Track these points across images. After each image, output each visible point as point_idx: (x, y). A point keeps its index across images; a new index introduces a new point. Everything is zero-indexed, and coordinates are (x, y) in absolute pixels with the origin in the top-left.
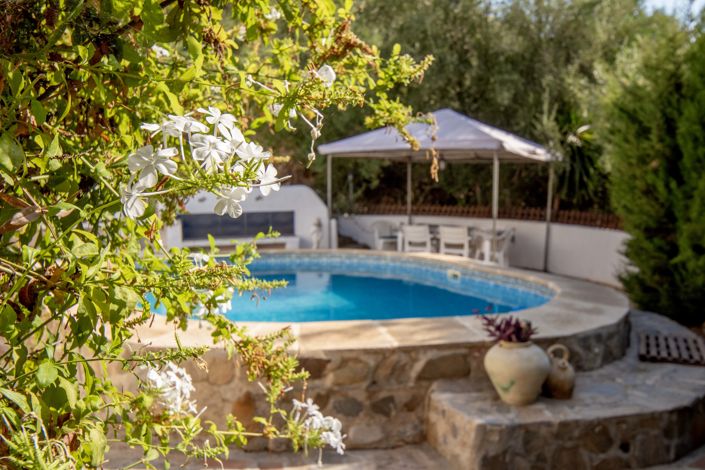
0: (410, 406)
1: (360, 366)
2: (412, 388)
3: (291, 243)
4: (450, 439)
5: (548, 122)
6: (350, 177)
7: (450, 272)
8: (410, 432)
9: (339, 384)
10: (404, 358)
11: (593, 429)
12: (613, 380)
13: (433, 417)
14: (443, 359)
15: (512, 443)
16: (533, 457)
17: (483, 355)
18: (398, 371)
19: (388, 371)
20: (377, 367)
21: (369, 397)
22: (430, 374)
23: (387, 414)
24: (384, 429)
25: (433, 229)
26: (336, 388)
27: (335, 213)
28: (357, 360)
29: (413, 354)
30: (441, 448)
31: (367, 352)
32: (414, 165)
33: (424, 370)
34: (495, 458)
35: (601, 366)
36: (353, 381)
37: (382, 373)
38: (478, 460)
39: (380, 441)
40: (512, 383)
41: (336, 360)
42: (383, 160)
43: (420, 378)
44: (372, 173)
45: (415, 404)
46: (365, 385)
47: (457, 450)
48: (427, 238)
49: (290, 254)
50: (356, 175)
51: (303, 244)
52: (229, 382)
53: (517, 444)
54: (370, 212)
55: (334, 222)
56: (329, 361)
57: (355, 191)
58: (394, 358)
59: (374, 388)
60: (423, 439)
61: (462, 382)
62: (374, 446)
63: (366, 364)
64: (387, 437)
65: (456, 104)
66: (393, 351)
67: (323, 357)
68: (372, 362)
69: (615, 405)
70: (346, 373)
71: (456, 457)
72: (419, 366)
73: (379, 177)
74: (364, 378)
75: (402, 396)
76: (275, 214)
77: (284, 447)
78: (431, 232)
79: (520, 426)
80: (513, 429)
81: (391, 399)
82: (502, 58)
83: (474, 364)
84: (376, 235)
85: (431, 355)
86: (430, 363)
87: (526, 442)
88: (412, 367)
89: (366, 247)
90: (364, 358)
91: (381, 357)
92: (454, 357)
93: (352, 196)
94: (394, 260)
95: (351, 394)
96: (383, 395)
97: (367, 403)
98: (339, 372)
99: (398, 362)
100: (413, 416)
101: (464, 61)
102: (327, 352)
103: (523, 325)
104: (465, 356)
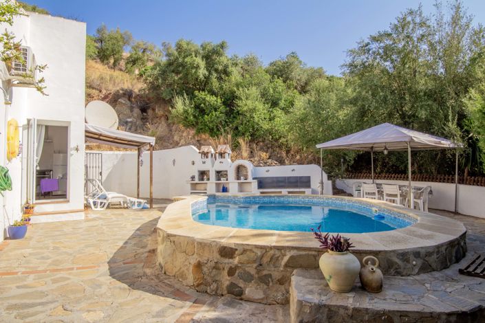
0: (281, 282)
1: (253, 254)
2: (282, 271)
3: (308, 191)
5: (452, 126)
6: (342, 160)
7: (374, 209)
8: (279, 297)
9: (241, 263)
10: (278, 253)
11: (380, 317)
12: (424, 284)
14: (300, 256)
15: (319, 316)
18: (274, 260)
19: (269, 260)
20: (262, 256)
21: (258, 272)
22: (293, 264)
23: (267, 284)
24: (265, 293)
25: (379, 186)
26: (240, 265)
28: (251, 251)
29: (283, 251)
31: (256, 247)
32: (374, 154)
33: (289, 261)
35: (418, 274)
36: (249, 262)
37: (265, 260)
39: (262, 299)
41: (241, 249)
43: (286, 266)
44: (351, 157)
45: (284, 281)
46: (255, 265)
48: (376, 191)
49: (308, 197)
50: (345, 159)
51: (314, 192)
52: (193, 255)
53: (324, 317)
54: (353, 177)
55: (330, 182)
56: (236, 250)
58: (272, 252)
59: (260, 268)
60: (287, 301)
61: (312, 272)
62: (259, 301)
63: (256, 253)
64: (267, 297)
66: (271, 248)
67: (233, 247)
68: (259, 253)
69: (406, 303)
70: (244, 258)
72: (286, 259)
73: (355, 159)
74: (254, 261)
75: (276, 275)
76: (301, 178)
77: (214, 293)
78: (378, 188)
80: (319, 307)
81: (270, 276)
82: (422, 94)
85: (293, 253)
86: (292, 257)
87: (329, 318)
88: (282, 259)
89: (351, 195)
90: (255, 250)
91: (264, 251)
92: (308, 255)
94: (349, 201)
95: (247, 269)
96: (265, 272)
97: (257, 276)
98: (241, 256)
99: (274, 255)
100: (282, 288)
102: (235, 245)
103: (342, 240)
104: (315, 256)
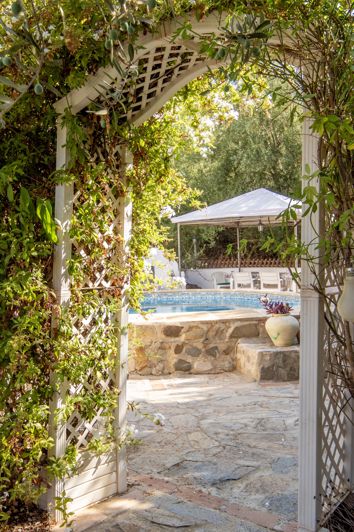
0: (226, 352)
1: (199, 330)
2: (227, 342)
4: (247, 364)
6: (194, 240)
8: (227, 365)
9: (188, 340)
10: (223, 326)
13: (239, 356)
15: (277, 361)
16: (288, 369)
17: (264, 323)
18: (219, 333)
19: (214, 333)
20: (208, 331)
21: (205, 347)
22: (238, 334)
23: (214, 356)
24: (212, 364)
25: (254, 275)
26: (186, 342)
27: (184, 267)
28: (197, 327)
29: (227, 324)
30: (242, 371)
31: (203, 323)
32: (242, 230)
33: (233, 332)
34: (268, 368)
36: (196, 338)
37: (211, 334)
38: (259, 370)
39: (211, 370)
40: (278, 334)
41: (186, 327)
42: (218, 226)
43: (231, 337)
45: (229, 351)
46: (202, 340)
47: (250, 368)
48: (251, 281)
50: (199, 239)
53: (280, 361)
54: (210, 266)
55: (183, 273)
56: (182, 327)
57: (198, 251)
58: (217, 326)
59: (207, 342)
60: (234, 368)
61: (255, 339)
62: (208, 372)
63: (202, 329)
64: (215, 368)
65: (271, 183)
66: (216, 322)
67: (179, 325)
68: (205, 328)
70: (191, 333)
71: (249, 371)
72: (230, 331)
73: (215, 239)
74: (201, 337)
75: (222, 347)
77: (160, 373)
78: (253, 277)
79: (280, 352)
80: (277, 354)
81: (216, 348)
83: (261, 330)
84: (215, 283)
85: (238, 324)
86: (236, 328)
87: (284, 361)
88: (227, 331)
90: (200, 325)
91: (210, 326)
92: (249, 325)
93: (196, 255)
95: (195, 344)
96: (212, 346)
97: (203, 350)
98: (188, 333)
99: (219, 328)
100: (228, 357)
101: (276, 152)
102: (181, 323)
103: (284, 305)
104: (256, 325)
